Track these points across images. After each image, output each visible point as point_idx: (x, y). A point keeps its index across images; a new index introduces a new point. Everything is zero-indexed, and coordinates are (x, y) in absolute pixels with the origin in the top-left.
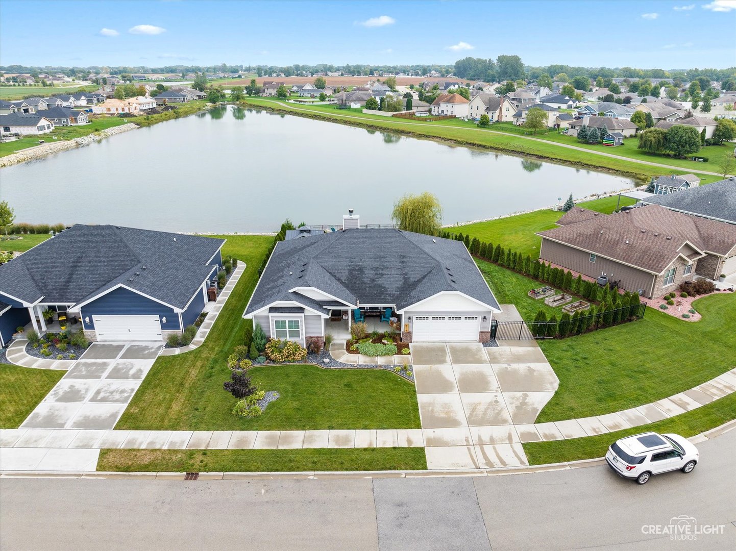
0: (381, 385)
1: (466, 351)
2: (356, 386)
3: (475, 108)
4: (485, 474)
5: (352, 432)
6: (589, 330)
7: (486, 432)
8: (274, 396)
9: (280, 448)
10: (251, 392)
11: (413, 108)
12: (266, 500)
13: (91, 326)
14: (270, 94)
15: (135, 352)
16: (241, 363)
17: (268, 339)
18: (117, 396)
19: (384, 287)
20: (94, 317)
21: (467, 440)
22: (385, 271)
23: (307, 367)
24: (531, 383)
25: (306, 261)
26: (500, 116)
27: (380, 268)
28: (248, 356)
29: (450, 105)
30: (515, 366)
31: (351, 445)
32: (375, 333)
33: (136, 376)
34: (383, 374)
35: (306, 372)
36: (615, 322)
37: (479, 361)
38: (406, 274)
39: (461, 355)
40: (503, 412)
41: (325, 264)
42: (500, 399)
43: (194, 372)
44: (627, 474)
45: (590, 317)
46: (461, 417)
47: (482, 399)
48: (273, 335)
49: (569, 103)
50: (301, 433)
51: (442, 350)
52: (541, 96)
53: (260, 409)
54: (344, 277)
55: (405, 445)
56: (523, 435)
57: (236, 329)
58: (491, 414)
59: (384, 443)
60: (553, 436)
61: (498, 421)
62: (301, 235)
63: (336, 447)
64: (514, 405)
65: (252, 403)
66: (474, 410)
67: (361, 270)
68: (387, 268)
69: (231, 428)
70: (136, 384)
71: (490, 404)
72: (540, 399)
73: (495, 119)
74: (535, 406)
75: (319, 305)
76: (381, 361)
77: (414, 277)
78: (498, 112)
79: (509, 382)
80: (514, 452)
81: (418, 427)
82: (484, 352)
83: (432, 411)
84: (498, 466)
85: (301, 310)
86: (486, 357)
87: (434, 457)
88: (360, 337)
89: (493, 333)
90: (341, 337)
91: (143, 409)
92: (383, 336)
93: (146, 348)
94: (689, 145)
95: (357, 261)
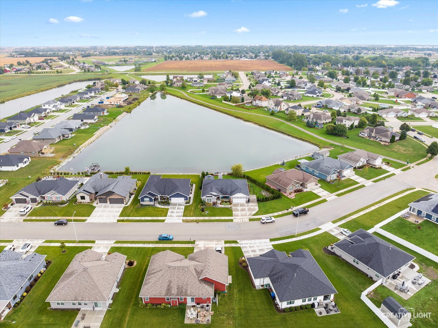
0: (227, 210)
1: (243, 204)
2: (222, 210)
3: (270, 104)
4: (242, 223)
6: (269, 200)
7: (243, 217)
8: (208, 212)
10: (205, 211)
11: (244, 101)
13: (171, 200)
14: (178, 85)
15: (180, 205)
16: (201, 207)
17: (205, 202)
18: (180, 212)
19: (227, 192)
20: (171, 198)
21: (240, 218)
23: (213, 207)
24: (254, 210)
25: (212, 186)
26: (281, 108)
27: (227, 188)
28: (202, 205)
29: (260, 102)
30: (251, 207)
31: (221, 219)
32: (226, 201)
33: (182, 209)
34: (227, 208)
35: (213, 208)
36: (275, 199)
37: (245, 206)
39: (242, 205)
41: (216, 188)
42: (247, 213)
43: (193, 208)
44: (262, 222)
45: (269, 198)
46: (240, 215)
47: (244, 212)
48: (206, 201)
49: (317, 94)
50: (213, 217)
51: (238, 204)
52: (308, 87)
53: (206, 214)
54: (219, 190)
55: (230, 219)
56: (249, 218)
57: (198, 200)
58: (245, 214)
60: (254, 218)
61: (246, 216)
62: (209, 178)
64: (249, 213)
65: (204, 213)
66: (242, 214)
67: (223, 188)
69: (202, 217)
70: (183, 210)
72: (254, 212)
73: (279, 110)
75: (215, 196)
76: (227, 206)
77: (233, 190)
78: (279, 107)
79: (249, 210)
80: (247, 220)
81: (233, 216)
82: (246, 204)
83: (235, 214)
84: (244, 221)
85: (212, 197)
86: (246, 205)
87: (234, 221)
88: (223, 202)
89: (249, 201)
90: (219, 202)
91: (186, 214)
92: (227, 202)
93: (182, 204)
94: (342, 132)
95: (222, 186)
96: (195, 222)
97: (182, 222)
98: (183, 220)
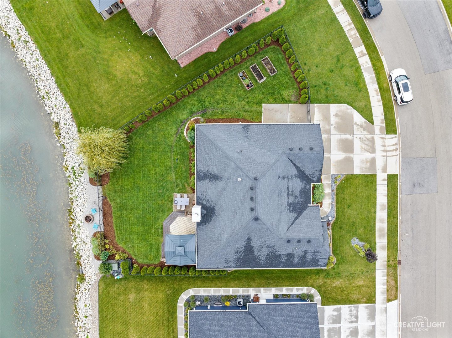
4: (401, 153)
5: (377, 204)
7: (379, 147)
8: (355, 240)
9: (386, 232)
12: (411, 232)
18: (354, 312)
19: (301, 190)
21: (384, 156)
22: (290, 190)
24: (346, 117)
27: (288, 192)
30: (332, 123)
31: (386, 204)
33: (339, 310)
37: (329, 140)
38: (292, 176)
40: (366, 137)
41: (286, 229)
42: (359, 136)
46: (370, 156)
47: (357, 145)
50: (378, 224)
54: (294, 215)
55: (386, 182)
56: (381, 132)
58: (370, 144)
59: (385, 190)
60: (382, 120)
61: (372, 141)
63: (387, 209)
64: (363, 131)
66: (365, 150)
67: (289, 205)
68: (288, 188)
70: (345, 306)
71: (362, 141)
72: (358, 118)
74: (363, 122)
76: (328, 190)
77: (294, 171)
79: (345, 129)
80: (390, 138)
81: (376, 175)
83: (365, 168)
87: (393, 169)
95: (283, 208)
96: (395, 269)
97: (395, 303)
98: (389, 300)
